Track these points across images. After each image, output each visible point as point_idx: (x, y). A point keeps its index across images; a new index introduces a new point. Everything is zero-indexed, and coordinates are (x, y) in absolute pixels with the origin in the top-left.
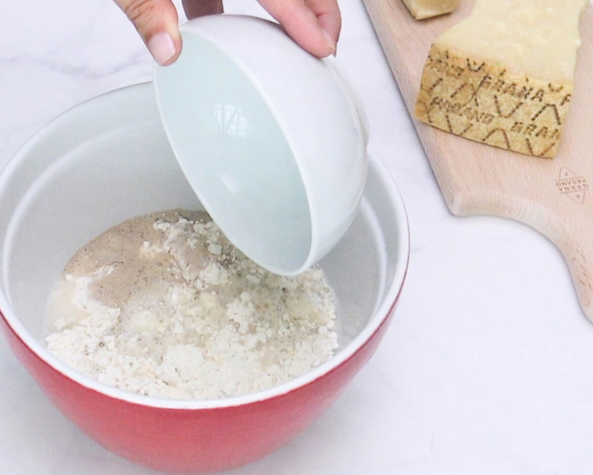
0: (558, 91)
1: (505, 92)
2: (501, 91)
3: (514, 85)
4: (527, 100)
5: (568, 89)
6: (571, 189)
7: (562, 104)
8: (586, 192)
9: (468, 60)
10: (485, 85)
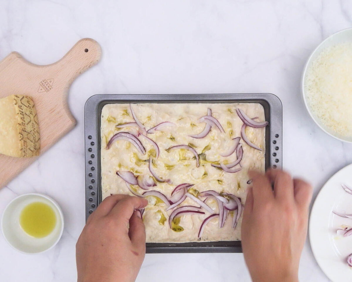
0: (16, 100)
1: (24, 121)
2: (25, 123)
3: (21, 118)
4: (24, 112)
5: (14, 97)
6: (48, 85)
7: (18, 97)
8: (46, 79)
9: (20, 140)
10: (25, 130)
